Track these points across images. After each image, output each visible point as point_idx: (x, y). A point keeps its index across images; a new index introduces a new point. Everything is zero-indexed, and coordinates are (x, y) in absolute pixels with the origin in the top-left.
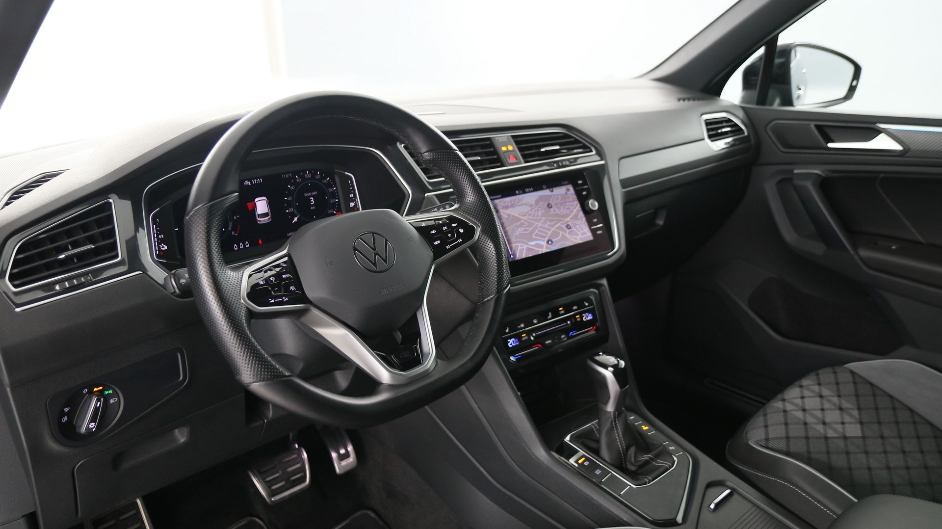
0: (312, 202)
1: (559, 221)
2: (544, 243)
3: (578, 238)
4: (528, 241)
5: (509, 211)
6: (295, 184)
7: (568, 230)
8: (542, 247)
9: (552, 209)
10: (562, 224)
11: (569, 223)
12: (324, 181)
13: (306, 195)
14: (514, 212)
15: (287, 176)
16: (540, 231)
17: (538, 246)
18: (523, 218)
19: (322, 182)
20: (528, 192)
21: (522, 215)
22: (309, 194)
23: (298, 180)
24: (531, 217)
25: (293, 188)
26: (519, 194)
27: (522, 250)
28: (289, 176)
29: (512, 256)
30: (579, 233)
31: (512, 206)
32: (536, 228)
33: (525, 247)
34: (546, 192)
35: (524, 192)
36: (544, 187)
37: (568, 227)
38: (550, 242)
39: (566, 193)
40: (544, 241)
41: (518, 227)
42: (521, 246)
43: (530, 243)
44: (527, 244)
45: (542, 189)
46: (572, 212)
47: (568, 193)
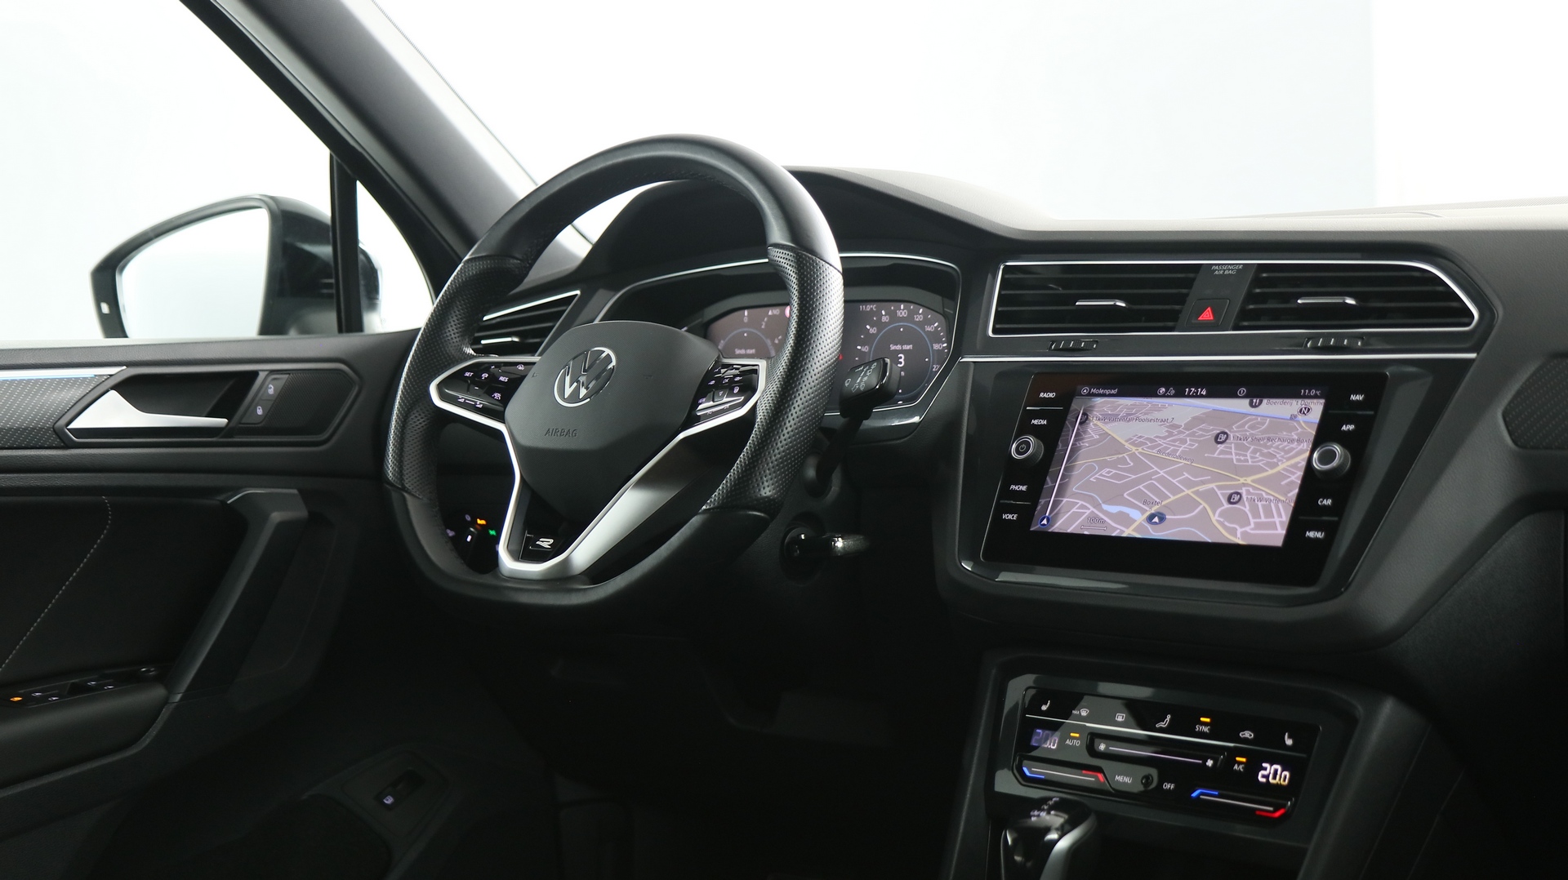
0: (901, 363)
1: (1217, 477)
2: (1139, 517)
3: (1239, 530)
4: (1104, 502)
5: (1107, 428)
6: (879, 325)
7: (1226, 506)
8: (1129, 521)
9: (1221, 447)
10: (1220, 487)
11: (1243, 491)
12: (928, 329)
13: (893, 347)
14: (1119, 431)
15: (869, 307)
16: (1152, 488)
17: (1126, 520)
18: (1134, 449)
19: (924, 329)
20: (1189, 396)
21: (1133, 444)
22: (899, 347)
23: (885, 319)
24: (1154, 452)
25: (873, 331)
26: (1164, 396)
27: (1078, 515)
28: (872, 309)
29: (1045, 522)
30: (1252, 521)
31: (1127, 418)
32: (1149, 477)
33: (1088, 512)
34: (1240, 405)
35: (1180, 394)
36: (1243, 390)
37: (1233, 498)
38: (1156, 520)
39: (1293, 417)
40: (1143, 511)
41: (1104, 465)
42: (1083, 507)
43: (1105, 507)
44: (1097, 506)
45: (1234, 395)
46: (1276, 465)
47: (1301, 417)
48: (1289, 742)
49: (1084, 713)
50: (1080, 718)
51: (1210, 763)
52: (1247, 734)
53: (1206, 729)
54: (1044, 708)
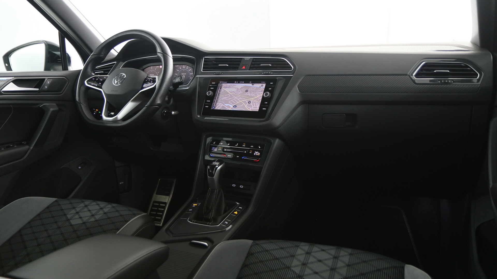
0: (184, 77)
1: (246, 98)
2: (232, 106)
3: (250, 108)
5: (225, 89)
6: (179, 69)
7: (248, 104)
8: (230, 107)
9: (247, 93)
10: (247, 100)
11: (251, 101)
12: (189, 70)
13: (182, 74)
14: (228, 90)
15: (177, 66)
16: (234, 101)
17: (229, 107)
18: (230, 93)
19: (188, 70)
20: (240, 83)
22: (183, 74)
23: (180, 68)
24: (233, 94)
25: (178, 71)
26: (236, 83)
27: (220, 106)
29: (214, 107)
30: (253, 107)
31: (229, 87)
32: (233, 99)
34: (250, 85)
35: (239, 83)
36: (251, 82)
37: (249, 102)
38: (235, 107)
39: (260, 87)
40: (232, 105)
41: (225, 96)
42: (221, 104)
43: (225, 104)
45: (249, 83)
47: (261, 87)
48: (260, 147)
49: (222, 144)
50: (221, 145)
51: (245, 152)
52: (252, 146)
53: (244, 146)
54: (214, 143)
